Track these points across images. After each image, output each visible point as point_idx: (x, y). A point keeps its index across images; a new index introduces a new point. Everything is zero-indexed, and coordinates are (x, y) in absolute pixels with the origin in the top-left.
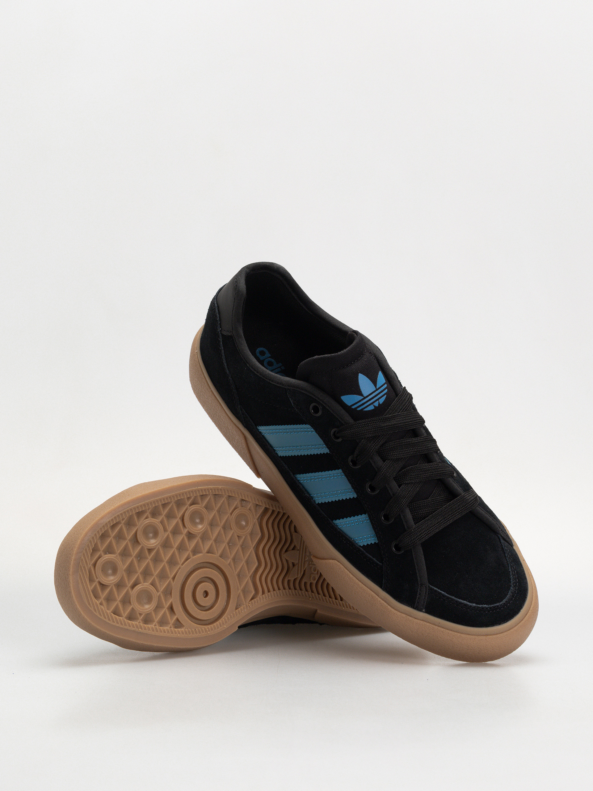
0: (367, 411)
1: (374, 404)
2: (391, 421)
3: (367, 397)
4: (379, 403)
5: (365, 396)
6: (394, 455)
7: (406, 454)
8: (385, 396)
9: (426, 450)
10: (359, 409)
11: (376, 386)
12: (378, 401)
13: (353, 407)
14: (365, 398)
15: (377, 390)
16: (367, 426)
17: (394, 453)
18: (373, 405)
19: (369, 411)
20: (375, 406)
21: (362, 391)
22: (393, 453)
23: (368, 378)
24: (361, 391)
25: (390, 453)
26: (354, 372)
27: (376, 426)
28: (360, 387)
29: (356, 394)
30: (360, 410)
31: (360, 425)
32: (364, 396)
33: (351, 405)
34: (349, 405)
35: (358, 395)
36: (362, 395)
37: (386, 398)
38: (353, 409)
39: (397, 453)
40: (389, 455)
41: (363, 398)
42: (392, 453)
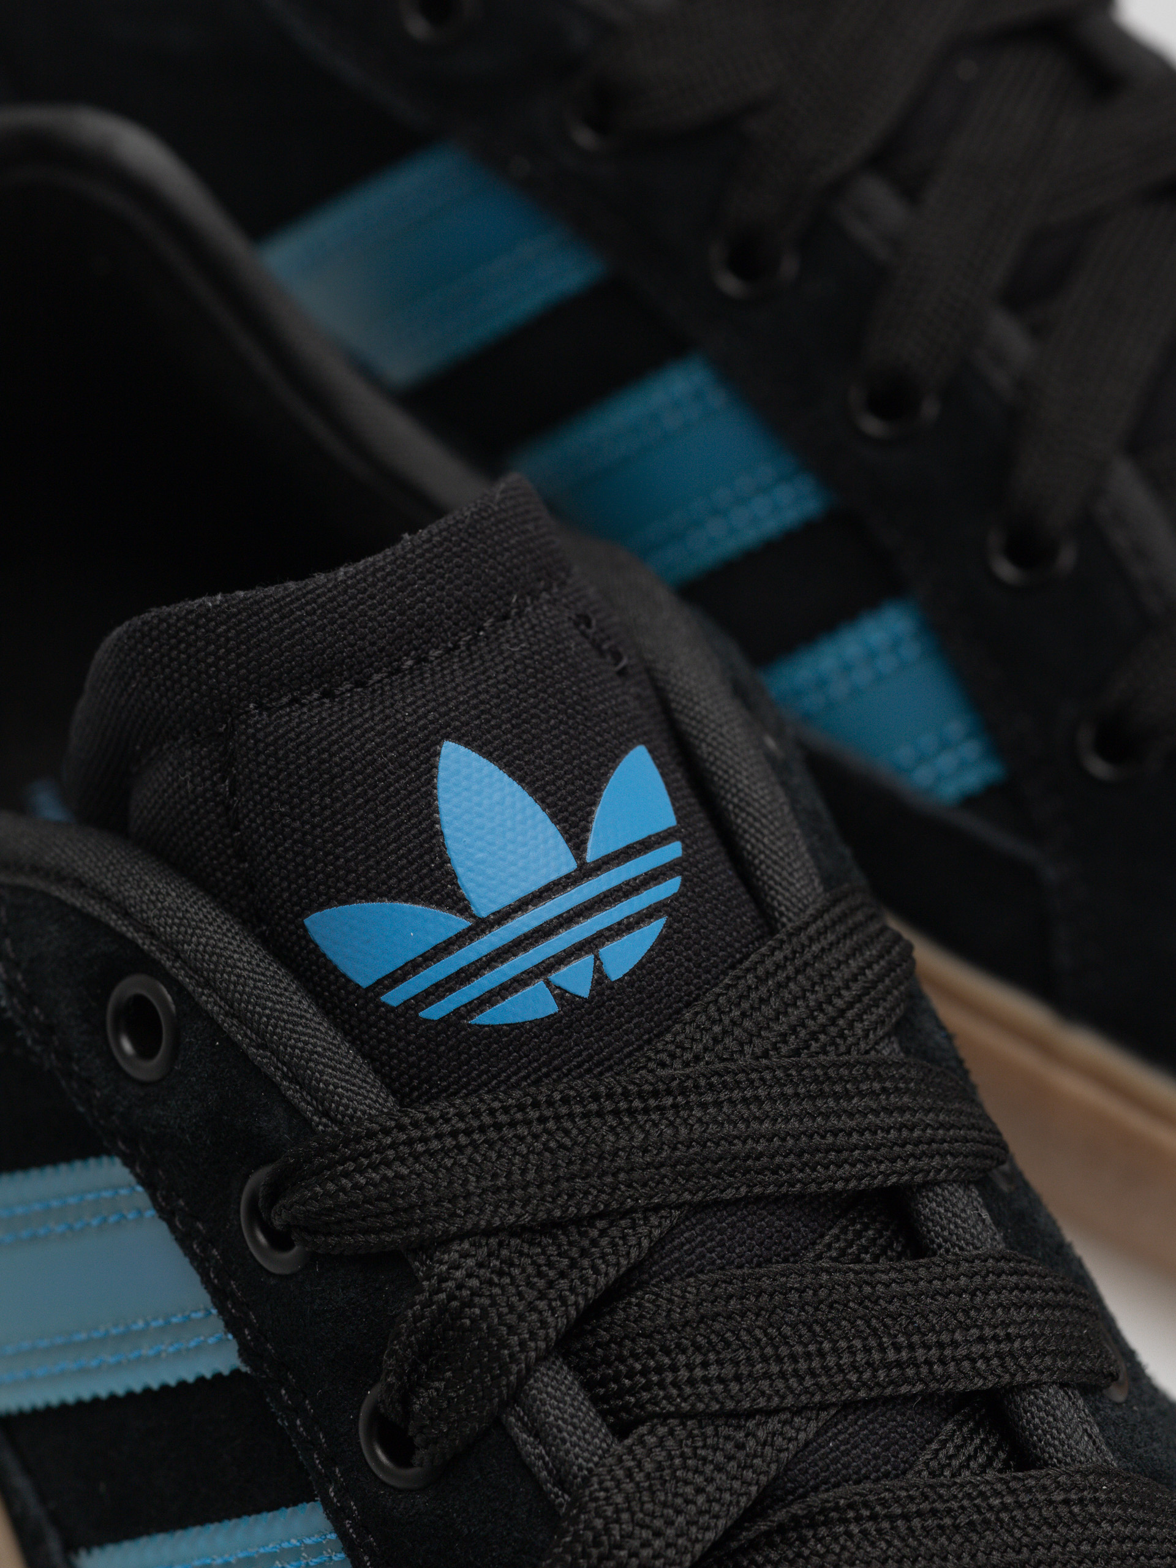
0: (496, 1029)
1: (553, 977)
2: (684, 1114)
3: (503, 916)
4: (598, 969)
5: (484, 914)
6: (706, 1380)
7: (808, 1382)
8: (656, 927)
9: (987, 1360)
10: (435, 1012)
11: (584, 842)
12: (589, 959)
13: (395, 997)
14: (482, 926)
15: (585, 872)
16: (491, 1144)
17: (705, 1365)
18: (548, 983)
19: (513, 1026)
20: (561, 995)
21: (460, 871)
22: (699, 1373)
23: (521, 781)
24: (452, 877)
25: (674, 1368)
26: (402, 730)
27: (561, 1146)
28: (449, 843)
29: (413, 898)
30: (442, 1020)
31: (432, 1132)
32: (474, 916)
33: (379, 982)
34: (364, 980)
35: (429, 901)
36: (458, 903)
37: (661, 939)
38: (392, 1009)
39: (729, 1371)
40: (661, 1385)
41: (470, 929)
42: (690, 1367)
